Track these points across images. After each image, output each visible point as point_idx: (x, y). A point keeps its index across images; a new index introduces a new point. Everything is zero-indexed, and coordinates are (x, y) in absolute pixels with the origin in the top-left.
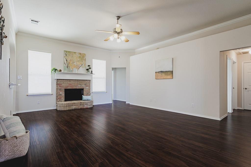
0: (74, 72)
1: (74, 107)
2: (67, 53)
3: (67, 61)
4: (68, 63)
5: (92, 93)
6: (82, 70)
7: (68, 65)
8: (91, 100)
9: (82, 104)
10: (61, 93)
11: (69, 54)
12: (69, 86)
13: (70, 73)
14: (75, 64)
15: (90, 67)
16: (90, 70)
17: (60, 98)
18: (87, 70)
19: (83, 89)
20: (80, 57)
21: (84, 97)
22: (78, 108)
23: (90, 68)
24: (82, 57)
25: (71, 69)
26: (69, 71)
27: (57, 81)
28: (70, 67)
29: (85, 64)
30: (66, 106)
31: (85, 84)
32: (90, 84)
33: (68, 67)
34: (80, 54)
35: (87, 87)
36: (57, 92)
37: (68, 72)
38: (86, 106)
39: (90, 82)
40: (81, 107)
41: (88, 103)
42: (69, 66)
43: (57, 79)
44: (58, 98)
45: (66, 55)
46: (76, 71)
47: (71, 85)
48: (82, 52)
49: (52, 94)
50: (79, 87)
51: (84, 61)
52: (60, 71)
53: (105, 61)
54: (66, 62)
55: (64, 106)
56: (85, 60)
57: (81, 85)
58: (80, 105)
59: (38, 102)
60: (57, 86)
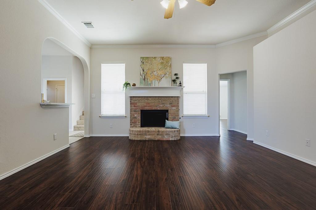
0: (153, 86)
1: (148, 137)
2: (144, 60)
3: (143, 70)
4: (145, 73)
5: (182, 116)
6: (166, 82)
7: (144, 77)
8: (178, 127)
9: (160, 133)
10: (136, 115)
11: (147, 61)
12: (146, 106)
13: (148, 87)
14: (154, 74)
15: (177, 76)
16: (178, 81)
17: (135, 122)
18: (174, 81)
19: (167, 111)
20: (162, 63)
21: (168, 123)
22: (155, 140)
23: (177, 78)
24: (166, 62)
25: (150, 82)
26: (146, 84)
27: (131, 99)
28: (147, 79)
29: (171, 73)
30: (138, 134)
31: (171, 104)
32: (178, 103)
33: (144, 79)
34: (163, 58)
35: (174, 108)
36: (131, 113)
37: (144, 87)
38: (166, 138)
39: (178, 99)
40: (159, 138)
41: (171, 133)
42: (146, 77)
43: (131, 97)
44: (133, 123)
45: (143, 63)
46: (156, 84)
47: (149, 104)
48: (165, 55)
49: (126, 117)
50: (160, 107)
51: (168, 68)
52: (134, 85)
53: (206, 64)
54: (142, 72)
55: (135, 134)
56: (171, 67)
57: (163, 104)
58: (158, 135)
59: (111, 125)
60: (131, 106)
